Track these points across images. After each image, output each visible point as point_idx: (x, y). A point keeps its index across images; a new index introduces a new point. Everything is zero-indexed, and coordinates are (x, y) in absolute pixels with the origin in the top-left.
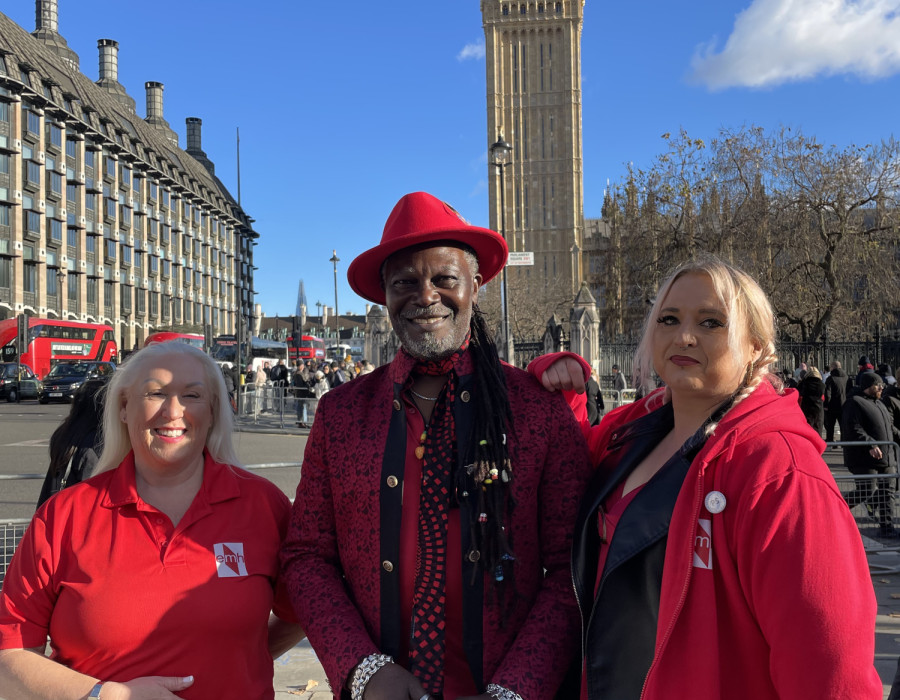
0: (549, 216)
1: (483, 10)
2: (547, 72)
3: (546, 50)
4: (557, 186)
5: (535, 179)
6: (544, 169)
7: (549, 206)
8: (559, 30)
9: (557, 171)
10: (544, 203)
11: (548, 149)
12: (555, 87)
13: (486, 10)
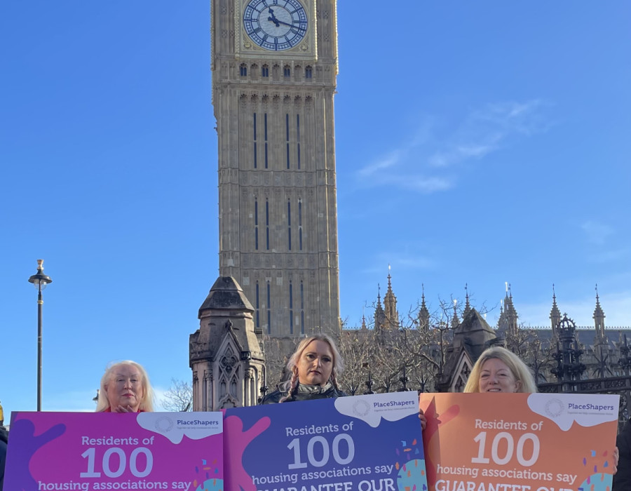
0: (297, 321)
1: (214, 68)
2: (293, 147)
3: (292, 121)
4: (306, 284)
5: (280, 275)
6: (290, 262)
7: (297, 309)
8: (309, 98)
9: (306, 266)
10: (291, 306)
11: (295, 239)
12: (303, 166)
13: (218, 68)
